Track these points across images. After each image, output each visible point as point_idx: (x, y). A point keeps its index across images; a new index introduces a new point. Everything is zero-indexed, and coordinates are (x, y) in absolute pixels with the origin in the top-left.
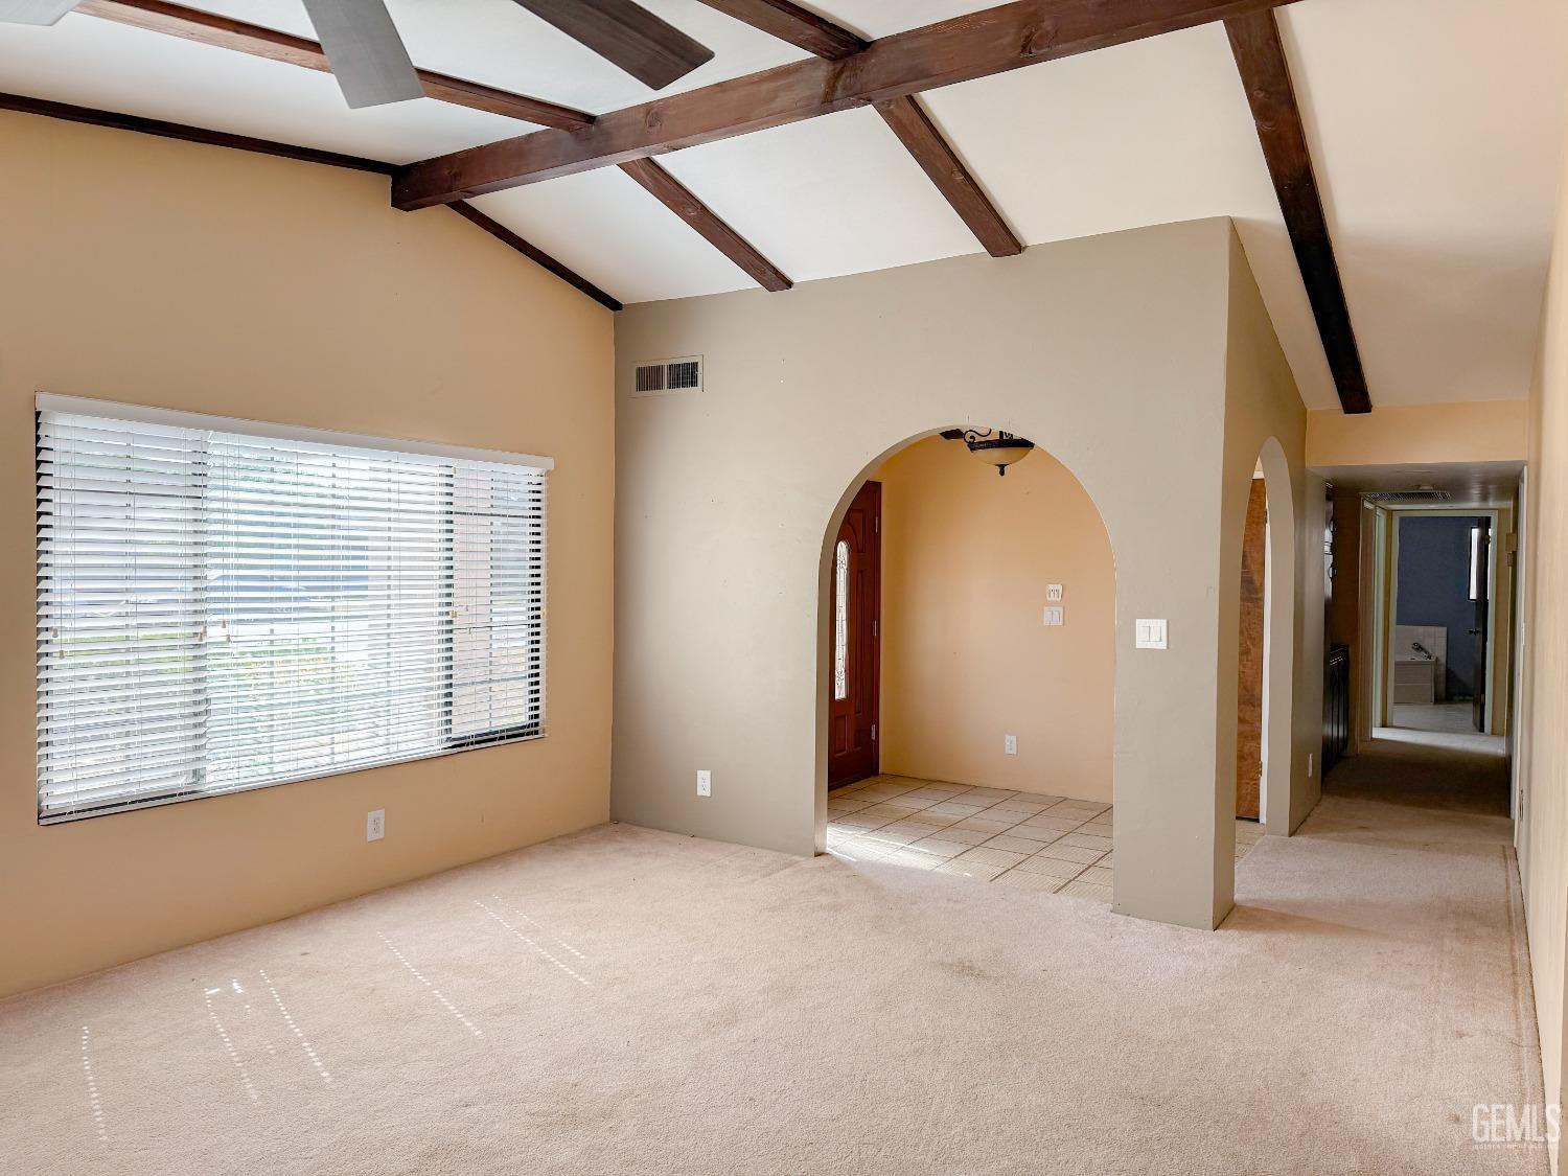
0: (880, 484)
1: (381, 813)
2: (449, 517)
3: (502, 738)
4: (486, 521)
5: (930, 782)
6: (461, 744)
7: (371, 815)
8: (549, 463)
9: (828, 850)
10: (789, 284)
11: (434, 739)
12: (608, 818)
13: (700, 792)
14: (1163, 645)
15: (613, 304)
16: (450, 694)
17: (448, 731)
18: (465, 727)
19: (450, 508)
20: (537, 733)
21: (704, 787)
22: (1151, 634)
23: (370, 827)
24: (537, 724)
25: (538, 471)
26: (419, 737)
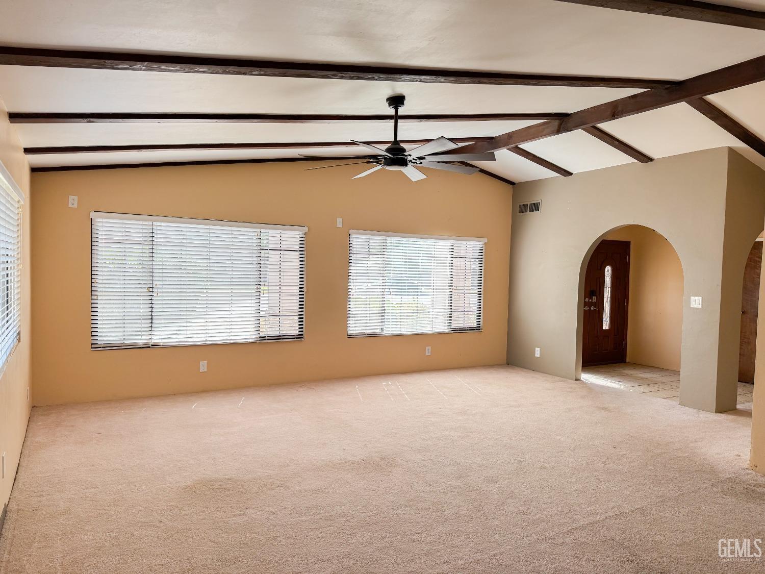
0: (630, 242)
1: (430, 348)
2: (452, 259)
3: (467, 330)
4: (464, 259)
5: (648, 366)
6: (455, 330)
7: (427, 348)
8: (486, 240)
9: (582, 379)
10: (571, 174)
11: (446, 328)
12: (506, 362)
13: (536, 356)
14: (700, 306)
15: (512, 183)
16: (451, 314)
17: (451, 326)
18: (456, 325)
19: (452, 256)
20: (480, 330)
21: (537, 354)
22: (696, 302)
23: (427, 352)
24: (480, 327)
25: (482, 243)
26: (441, 326)
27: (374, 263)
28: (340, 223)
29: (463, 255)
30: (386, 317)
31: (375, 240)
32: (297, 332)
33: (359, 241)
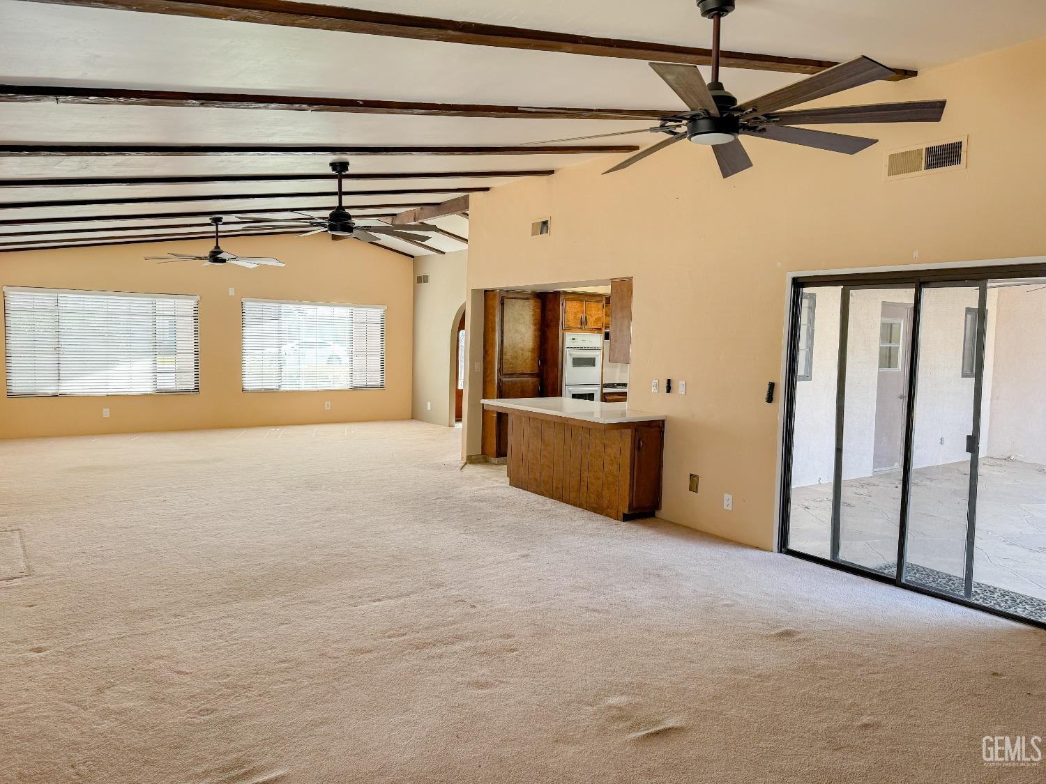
1: (329, 403)
2: (351, 324)
3: (372, 387)
4: (365, 325)
6: (356, 388)
7: (326, 403)
8: (386, 307)
10: (444, 253)
11: (347, 386)
12: (410, 417)
13: (428, 409)
15: (411, 256)
16: (352, 374)
17: (352, 384)
18: (357, 383)
19: (352, 321)
20: (383, 387)
23: (326, 406)
24: (383, 385)
25: (382, 310)
26: (342, 384)
27: (270, 327)
28: (232, 292)
29: (364, 321)
30: (282, 375)
31: (270, 307)
32: (193, 386)
33: (251, 307)
